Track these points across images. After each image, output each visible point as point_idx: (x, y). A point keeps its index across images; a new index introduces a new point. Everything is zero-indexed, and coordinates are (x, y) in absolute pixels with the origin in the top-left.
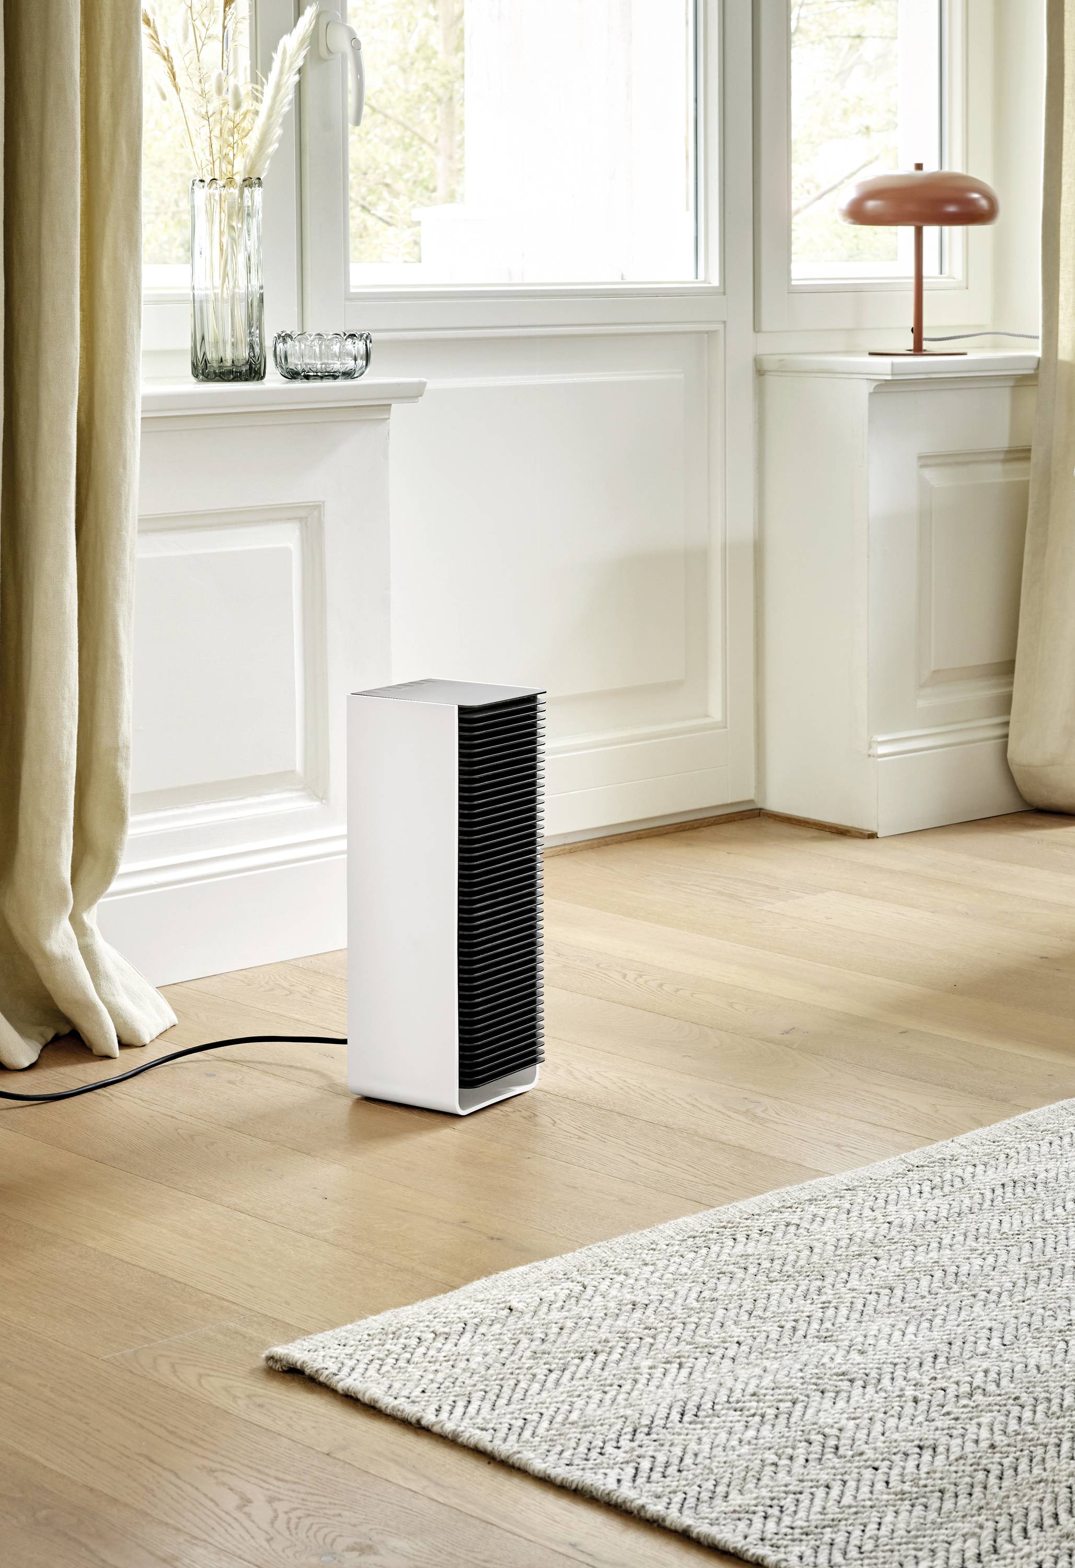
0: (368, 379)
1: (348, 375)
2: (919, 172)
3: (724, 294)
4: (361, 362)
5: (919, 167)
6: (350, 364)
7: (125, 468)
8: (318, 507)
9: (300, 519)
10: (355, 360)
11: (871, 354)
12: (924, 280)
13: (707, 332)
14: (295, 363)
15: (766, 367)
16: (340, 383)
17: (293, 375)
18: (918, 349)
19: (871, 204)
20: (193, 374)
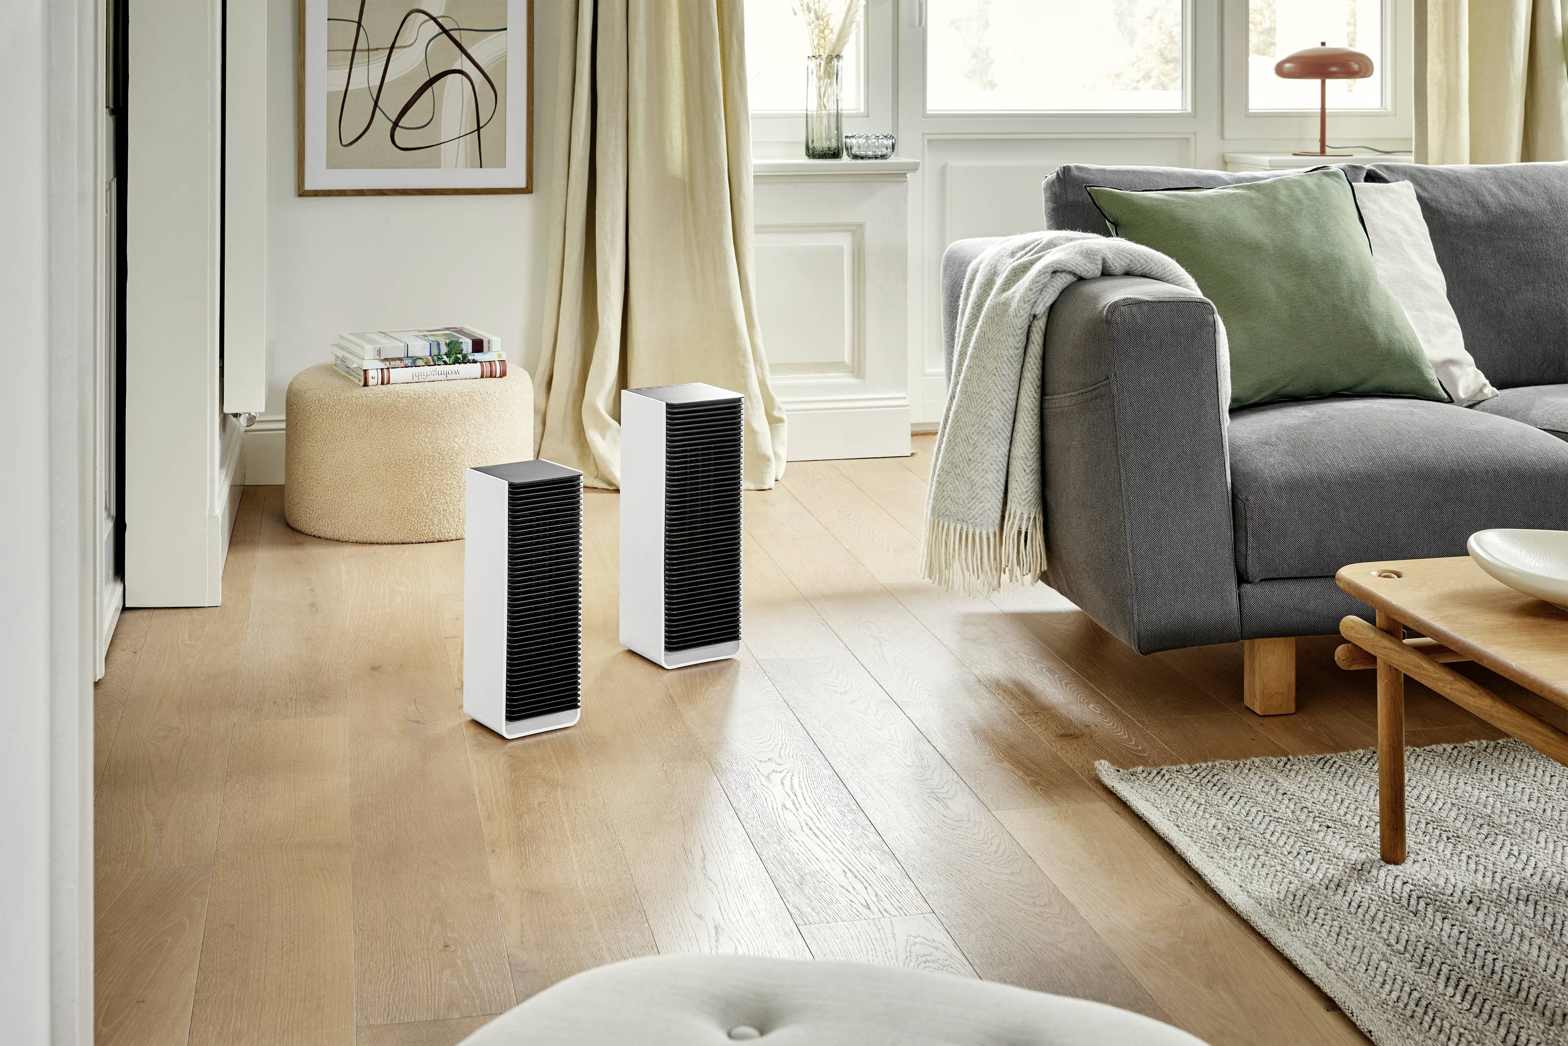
0: (893, 159)
1: (883, 157)
2: (1323, 47)
3: (1195, 117)
4: (889, 150)
5: (1323, 44)
6: (885, 151)
7: (744, 198)
8: (861, 226)
9: (851, 231)
10: (887, 149)
11: (1294, 154)
12: (1327, 111)
13: (1186, 139)
14: (855, 151)
15: (1227, 160)
16: (879, 161)
17: (856, 157)
18: (1323, 152)
19: (1287, 65)
20: (806, 154)
